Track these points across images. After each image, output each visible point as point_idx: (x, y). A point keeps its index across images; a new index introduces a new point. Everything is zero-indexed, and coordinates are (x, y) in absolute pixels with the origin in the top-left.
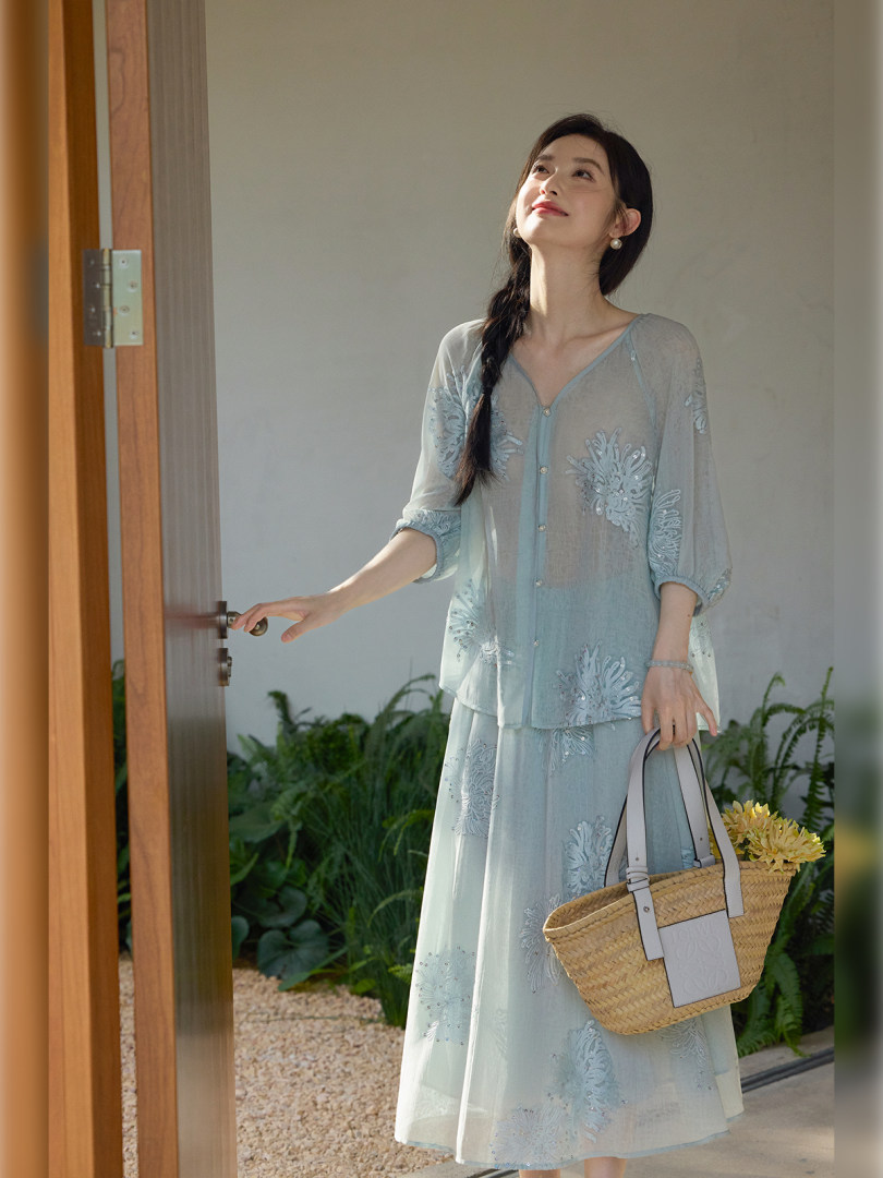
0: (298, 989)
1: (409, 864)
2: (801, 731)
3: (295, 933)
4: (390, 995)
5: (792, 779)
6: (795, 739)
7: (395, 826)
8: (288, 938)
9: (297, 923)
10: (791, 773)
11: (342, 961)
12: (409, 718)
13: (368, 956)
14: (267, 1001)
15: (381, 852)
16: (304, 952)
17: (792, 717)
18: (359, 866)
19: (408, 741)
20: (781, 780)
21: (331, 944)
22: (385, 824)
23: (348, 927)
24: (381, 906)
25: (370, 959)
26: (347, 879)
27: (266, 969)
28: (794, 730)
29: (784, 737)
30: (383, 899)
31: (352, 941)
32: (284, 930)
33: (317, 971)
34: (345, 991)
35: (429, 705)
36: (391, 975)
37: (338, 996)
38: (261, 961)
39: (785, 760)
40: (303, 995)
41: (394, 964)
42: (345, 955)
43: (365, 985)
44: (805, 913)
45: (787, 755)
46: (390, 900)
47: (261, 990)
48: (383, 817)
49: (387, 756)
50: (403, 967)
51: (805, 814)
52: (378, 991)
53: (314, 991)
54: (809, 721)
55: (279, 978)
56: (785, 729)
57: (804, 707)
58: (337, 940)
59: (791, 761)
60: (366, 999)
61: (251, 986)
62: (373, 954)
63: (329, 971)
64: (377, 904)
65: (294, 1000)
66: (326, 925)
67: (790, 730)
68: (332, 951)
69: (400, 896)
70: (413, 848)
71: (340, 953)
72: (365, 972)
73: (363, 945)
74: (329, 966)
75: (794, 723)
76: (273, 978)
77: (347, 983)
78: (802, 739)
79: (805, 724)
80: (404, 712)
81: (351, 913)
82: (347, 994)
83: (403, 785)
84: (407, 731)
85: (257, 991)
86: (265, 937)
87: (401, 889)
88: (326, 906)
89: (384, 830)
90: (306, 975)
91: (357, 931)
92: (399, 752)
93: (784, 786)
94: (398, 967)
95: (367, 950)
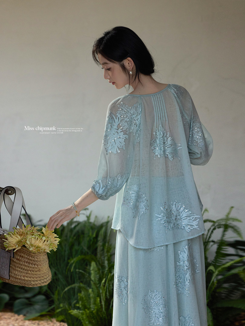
0: (34, 319)
1: (77, 276)
2: (214, 229)
3: (34, 300)
4: (70, 321)
5: (212, 246)
6: (212, 232)
7: (72, 261)
8: (30, 301)
9: (35, 296)
10: (212, 243)
11: (53, 310)
12: (79, 223)
13: (62, 307)
14: (18, 323)
15: (67, 270)
16: (37, 307)
17: (211, 224)
18: (60, 276)
19: (78, 232)
20: (207, 246)
21: (49, 303)
22: (69, 261)
23: (55, 297)
24: (66, 289)
25: (62, 309)
26: (55, 280)
27: (18, 312)
28: (212, 228)
29: (209, 231)
30: (67, 287)
31: (56, 302)
32: (28, 299)
33: (44, 313)
34: (54, 320)
35: (85, 219)
36: (69, 314)
37: (52, 321)
38: (15, 309)
39: (209, 239)
40: (37, 322)
41: (70, 310)
42: (54, 308)
43: (61, 318)
44: (214, 292)
45: (210, 237)
46: (69, 287)
47: (15, 320)
48: (69, 259)
49: (70, 237)
50: (74, 311)
51: (215, 258)
52: (65, 320)
53: (42, 320)
54: (217, 225)
55: (25, 315)
56: (208, 228)
57: (215, 220)
58: (51, 302)
59: (211, 239)
60: (62, 323)
61: (10, 319)
62: (63, 307)
63: (49, 313)
64: (64, 289)
65: (32, 323)
66: (48, 296)
67: (210, 228)
68: (50, 306)
69: (73, 286)
70: (79, 269)
71: (53, 307)
72: (61, 313)
73: (60, 304)
74: (49, 311)
75: (212, 226)
76: (21, 316)
77: (55, 317)
78: (215, 231)
79: (215, 227)
80: (76, 222)
81: (56, 293)
82: (55, 321)
83: (76, 247)
84: (77, 228)
85: (13, 320)
86: (17, 301)
87: (74, 283)
88: (48, 290)
89: (68, 263)
90: (38, 314)
91: (58, 299)
92: (74, 236)
93: (209, 248)
94: (72, 311)
95: (61, 305)
